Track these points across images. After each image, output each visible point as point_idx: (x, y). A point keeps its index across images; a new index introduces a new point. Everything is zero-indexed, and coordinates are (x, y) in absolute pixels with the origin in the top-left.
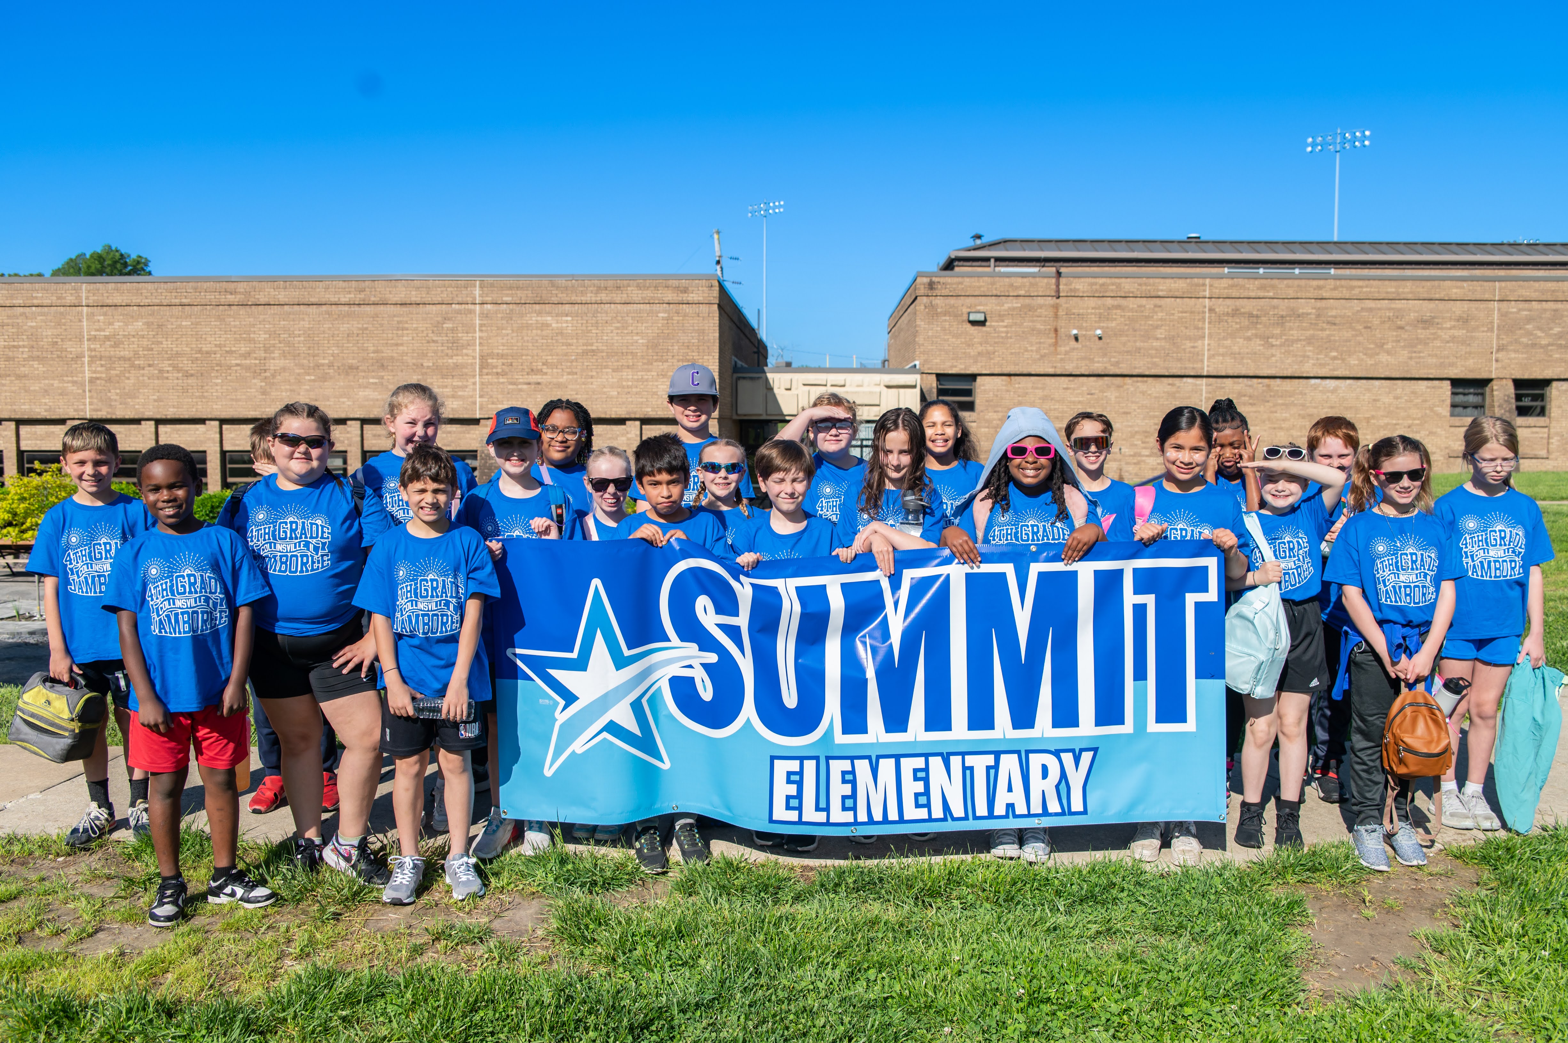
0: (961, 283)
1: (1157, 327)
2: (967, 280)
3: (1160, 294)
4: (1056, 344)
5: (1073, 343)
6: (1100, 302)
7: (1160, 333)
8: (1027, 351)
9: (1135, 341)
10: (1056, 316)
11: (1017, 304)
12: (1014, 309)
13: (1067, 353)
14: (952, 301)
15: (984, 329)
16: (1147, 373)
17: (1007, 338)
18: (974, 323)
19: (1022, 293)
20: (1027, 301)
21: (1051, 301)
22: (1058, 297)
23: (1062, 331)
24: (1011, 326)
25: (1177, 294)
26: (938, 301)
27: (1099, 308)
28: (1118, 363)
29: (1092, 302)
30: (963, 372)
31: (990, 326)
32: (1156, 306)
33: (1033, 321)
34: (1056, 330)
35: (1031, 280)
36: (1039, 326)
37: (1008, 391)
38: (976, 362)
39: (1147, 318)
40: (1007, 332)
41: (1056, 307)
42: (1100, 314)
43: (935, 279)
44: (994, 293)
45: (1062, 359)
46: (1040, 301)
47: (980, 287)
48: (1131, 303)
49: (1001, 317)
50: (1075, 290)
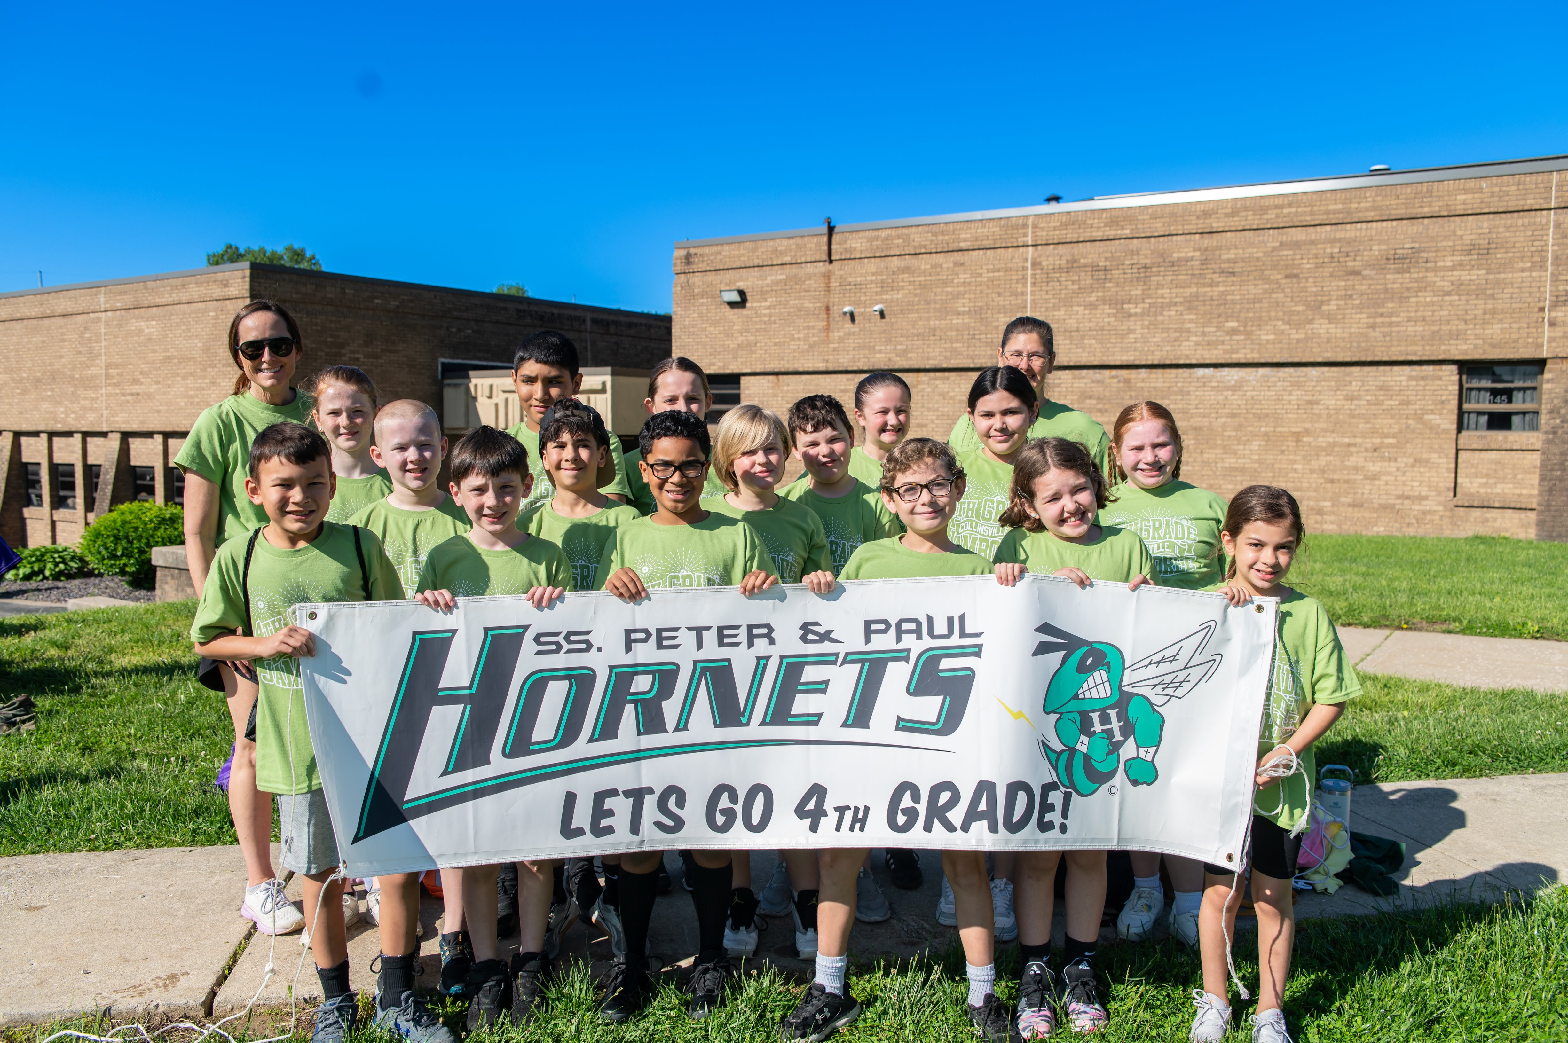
0: (720, 253)
1: (959, 295)
2: (726, 248)
3: (963, 245)
4: (827, 329)
5: (848, 325)
6: (881, 263)
7: (963, 305)
8: (793, 339)
9: (928, 319)
10: (828, 289)
11: (780, 275)
12: (778, 282)
13: (841, 340)
14: (710, 277)
15: (744, 312)
16: (945, 366)
17: (770, 322)
18: (732, 304)
19: (787, 259)
20: (794, 270)
21: (822, 267)
22: (831, 262)
23: (835, 309)
24: (774, 307)
25: (986, 243)
26: (696, 279)
27: (881, 273)
28: (906, 351)
29: (871, 266)
30: (721, 371)
31: (752, 308)
32: (956, 264)
33: (800, 298)
34: (828, 309)
35: (799, 240)
36: (808, 305)
37: (775, 396)
38: (735, 357)
39: (945, 283)
40: (770, 315)
41: (827, 276)
42: (882, 281)
43: (692, 251)
44: (756, 262)
45: (835, 350)
46: (810, 268)
47: (739, 256)
48: (924, 263)
49: (763, 294)
50: (851, 250)
